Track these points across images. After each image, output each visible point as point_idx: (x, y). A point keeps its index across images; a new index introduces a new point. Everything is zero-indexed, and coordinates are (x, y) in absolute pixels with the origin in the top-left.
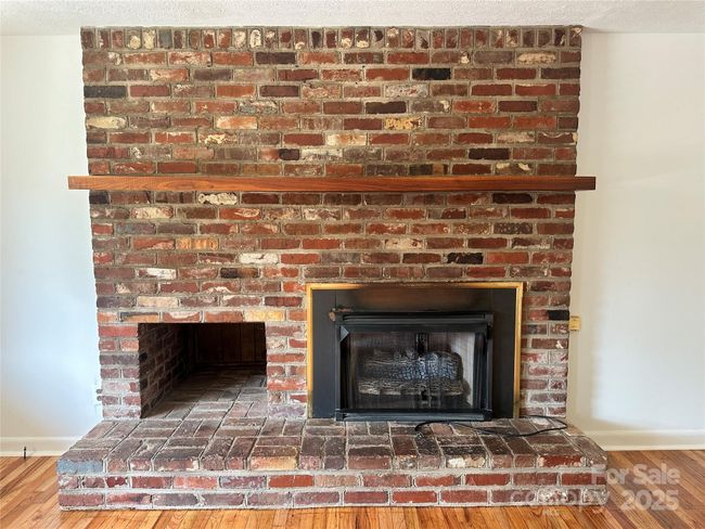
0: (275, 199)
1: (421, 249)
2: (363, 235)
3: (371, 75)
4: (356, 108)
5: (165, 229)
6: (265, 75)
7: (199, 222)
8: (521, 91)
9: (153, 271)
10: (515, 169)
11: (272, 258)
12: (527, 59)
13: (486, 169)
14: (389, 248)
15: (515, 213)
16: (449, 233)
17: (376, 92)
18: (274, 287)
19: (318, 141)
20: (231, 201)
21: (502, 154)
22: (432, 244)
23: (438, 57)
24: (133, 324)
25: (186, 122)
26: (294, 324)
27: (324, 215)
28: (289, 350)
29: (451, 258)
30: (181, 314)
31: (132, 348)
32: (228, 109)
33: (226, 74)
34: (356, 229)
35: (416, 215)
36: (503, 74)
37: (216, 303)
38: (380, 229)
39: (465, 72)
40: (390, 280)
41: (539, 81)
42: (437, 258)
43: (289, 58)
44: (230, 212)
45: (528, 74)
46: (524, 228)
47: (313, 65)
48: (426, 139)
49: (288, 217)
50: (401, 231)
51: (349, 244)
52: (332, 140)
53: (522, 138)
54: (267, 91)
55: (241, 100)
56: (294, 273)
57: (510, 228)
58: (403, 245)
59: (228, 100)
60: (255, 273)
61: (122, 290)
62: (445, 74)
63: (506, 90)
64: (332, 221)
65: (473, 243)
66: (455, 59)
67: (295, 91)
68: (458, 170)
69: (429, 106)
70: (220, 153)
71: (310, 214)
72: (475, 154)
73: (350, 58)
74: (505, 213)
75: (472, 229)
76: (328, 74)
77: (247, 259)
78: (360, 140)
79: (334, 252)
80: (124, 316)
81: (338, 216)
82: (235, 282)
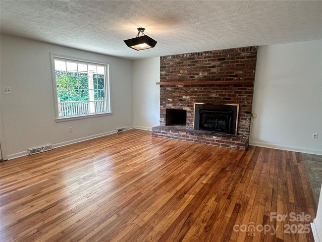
0: (189, 86)
1: (217, 96)
2: (206, 93)
3: (209, 61)
4: (206, 67)
5: (171, 91)
6: (189, 62)
7: (176, 90)
8: (241, 62)
10: (239, 79)
11: (188, 97)
12: (243, 54)
13: (232, 79)
14: (211, 96)
15: (239, 89)
16: (224, 93)
17: (210, 64)
18: (188, 103)
19: (198, 74)
20: (182, 86)
21: (236, 76)
22: (220, 95)
23: (223, 56)
24: (165, 108)
25: (175, 72)
27: (198, 89)
28: (191, 116)
29: (224, 98)
30: (173, 107)
32: (182, 69)
33: (182, 62)
34: (204, 92)
35: (216, 89)
36: (237, 58)
37: (178, 106)
38: (209, 92)
39: (229, 58)
40: (210, 103)
41: (246, 59)
42: (221, 98)
43: (194, 58)
44: (182, 88)
45: (243, 58)
46: (240, 92)
47: (198, 60)
48: (220, 73)
49: (192, 89)
50: (214, 93)
51: (203, 95)
52: (200, 74)
53: (241, 72)
54: (189, 65)
55: (185, 67)
56: (192, 101)
57: (237, 92)
58: (214, 95)
59: (182, 67)
60: (185, 100)
61: (164, 102)
62: (224, 59)
63: (238, 62)
64: (200, 90)
65: (229, 95)
66: (227, 55)
67: (194, 65)
68: (226, 80)
69: (221, 66)
70: (180, 77)
71: (196, 89)
72: (230, 76)
73: (205, 58)
74: (236, 89)
75: (229, 92)
76: (200, 61)
77: (184, 97)
78: (206, 74)
79: (200, 97)
81: (201, 89)
82: (182, 102)
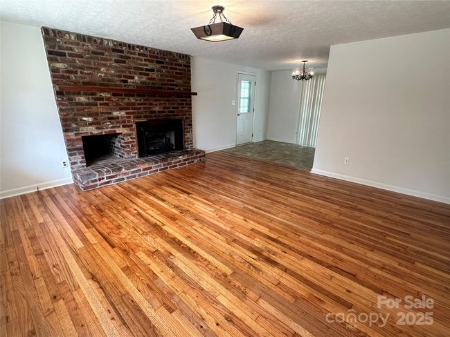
0: (122, 95)
1: (161, 110)
2: (147, 106)
3: (145, 60)
4: (142, 69)
5: (87, 104)
6: (115, 56)
7: (99, 102)
8: (180, 70)
9: (85, 119)
10: (179, 89)
11: (123, 113)
12: (180, 61)
13: (173, 89)
14: (154, 109)
15: (181, 100)
16: (167, 105)
17: (147, 65)
18: (124, 122)
19: (133, 78)
20: (109, 95)
21: (176, 85)
22: (164, 108)
23: (161, 58)
24: (80, 137)
26: (131, 132)
27: (136, 100)
28: (130, 140)
29: (168, 112)
30: (96, 132)
31: (80, 145)
32: (104, 65)
33: (102, 54)
34: (145, 104)
35: (159, 100)
36: (175, 65)
37: (107, 128)
38: (152, 104)
39: (167, 63)
40: (155, 118)
41: (183, 68)
42: (165, 112)
43: (122, 51)
44: (108, 99)
45: (180, 65)
46: (183, 104)
47: (129, 55)
48: (160, 80)
49: (126, 101)
50: (156, 105)
51: (144, 108)
52: (136, 78)
53: (180, 81)
54: (116, 61)
55: (108, 63)
56: (130, 117)
57: (180, 104)
58: (157, 109)
59: (104, 62)
60: (118, 118)
61: (74, 126)
62: (162, 63)
63: (176, 69)
64: (139, 102)
65: (173, 108)
66: (165, 59)
67: (125, 62)
68: (168, 89)
69: (160, 71)
70: (104, 80)
71: (132, 100)
72: (172, 85)
73: (139, 54)
74: (178, 100)
75: (172, 104)
76: (134, 58)
77: (115, 114)
78: (144, 79)
79: (140, 111)
80: (76, 135)
81: (140, 100)
82: (112, 121)
